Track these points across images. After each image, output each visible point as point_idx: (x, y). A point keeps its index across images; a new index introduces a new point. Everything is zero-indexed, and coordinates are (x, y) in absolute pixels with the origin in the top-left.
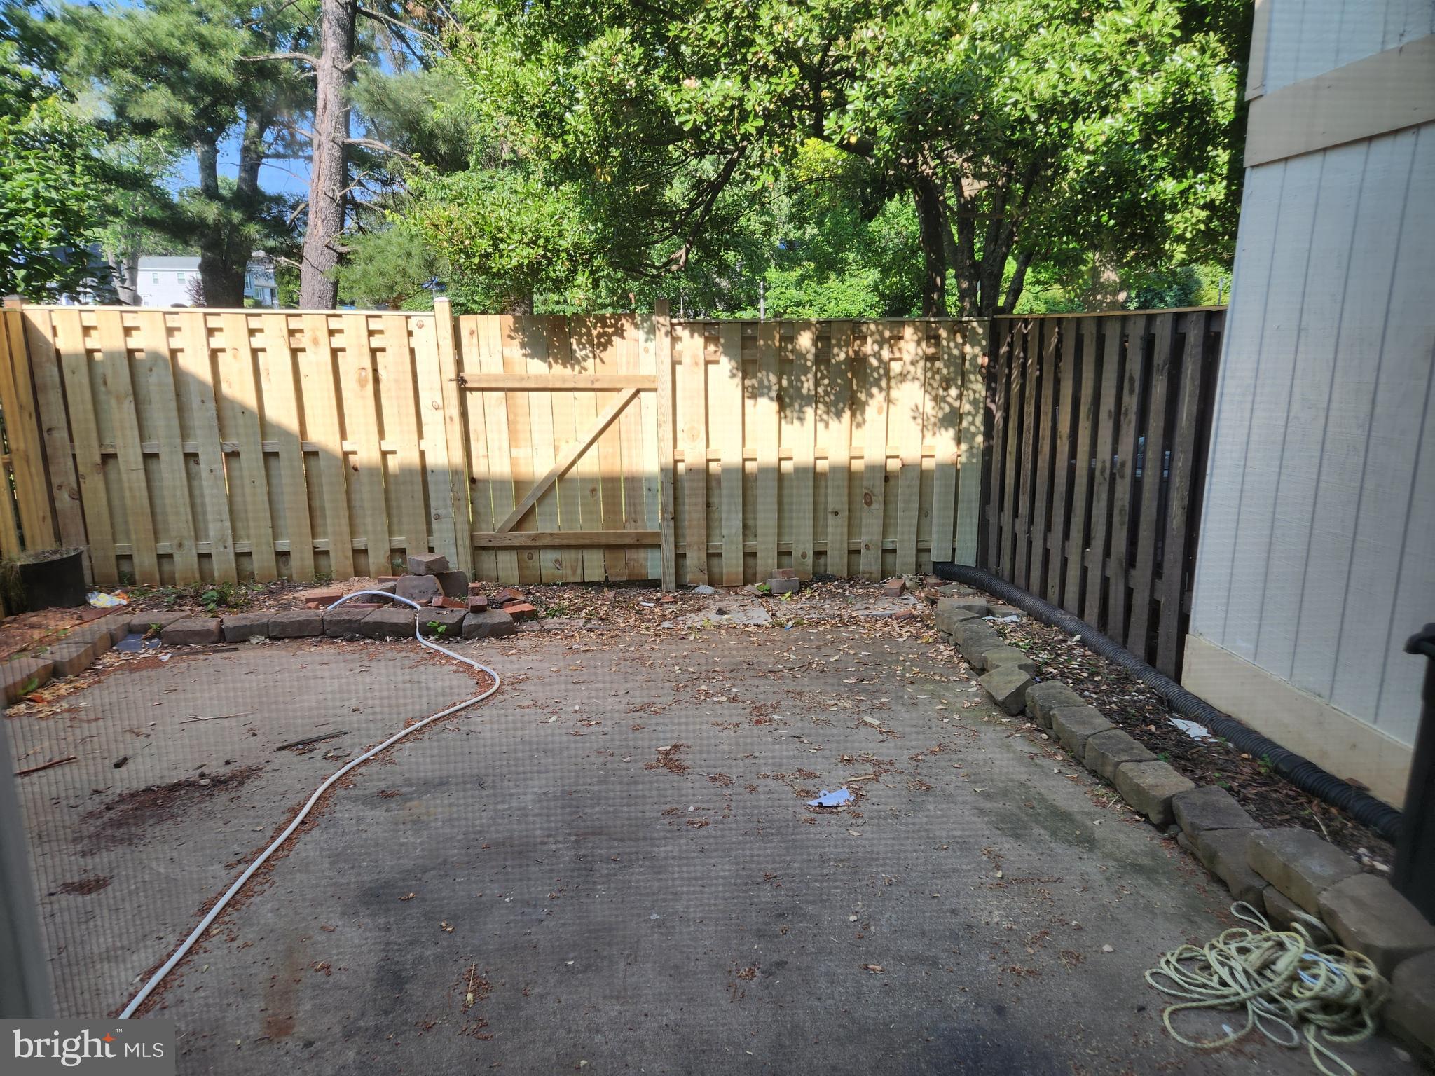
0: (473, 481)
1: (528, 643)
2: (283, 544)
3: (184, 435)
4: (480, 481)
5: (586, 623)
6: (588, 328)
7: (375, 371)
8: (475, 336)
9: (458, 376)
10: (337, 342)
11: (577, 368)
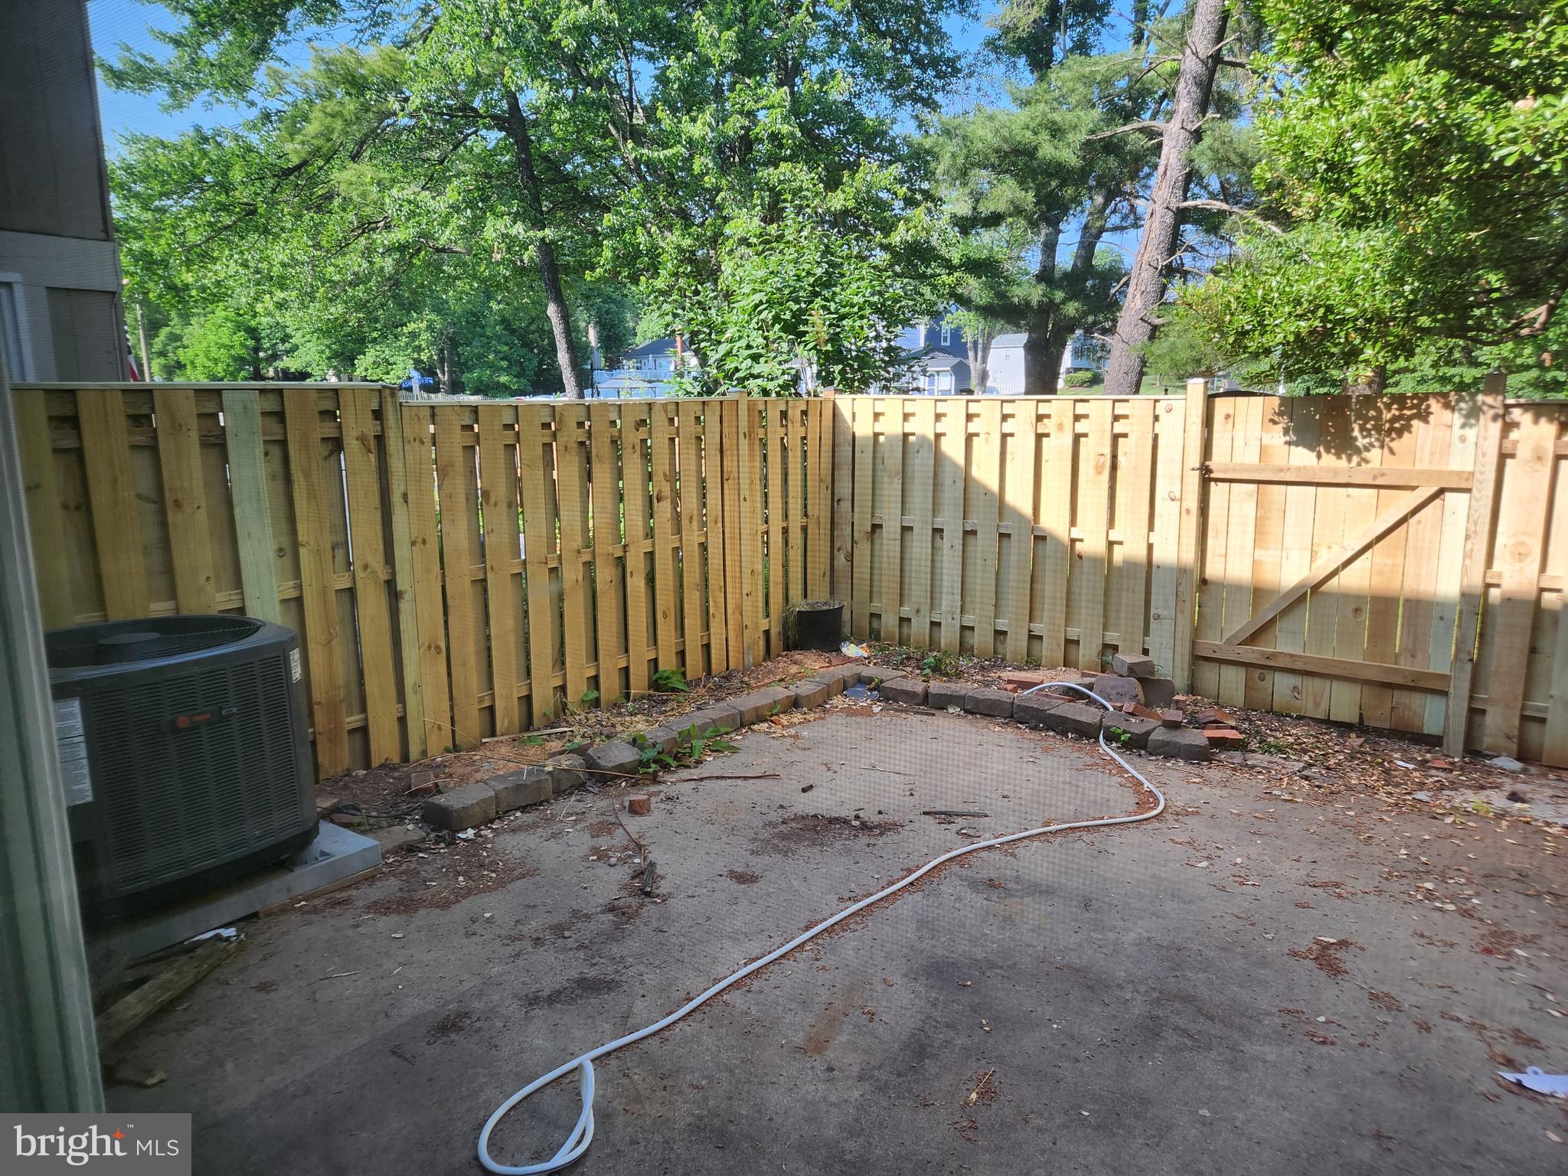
0: (1204, 582)
1: (1220, 775)
2: (1002, 624)
3: (935, 512)
4: (1213, 583)
5: (1304, 768)
6: (1379, 412)
7: (1114, 457)
8: (1231, 420)
9: (1203, 464)
10: (1081, 427)
11: (1355, 459)
